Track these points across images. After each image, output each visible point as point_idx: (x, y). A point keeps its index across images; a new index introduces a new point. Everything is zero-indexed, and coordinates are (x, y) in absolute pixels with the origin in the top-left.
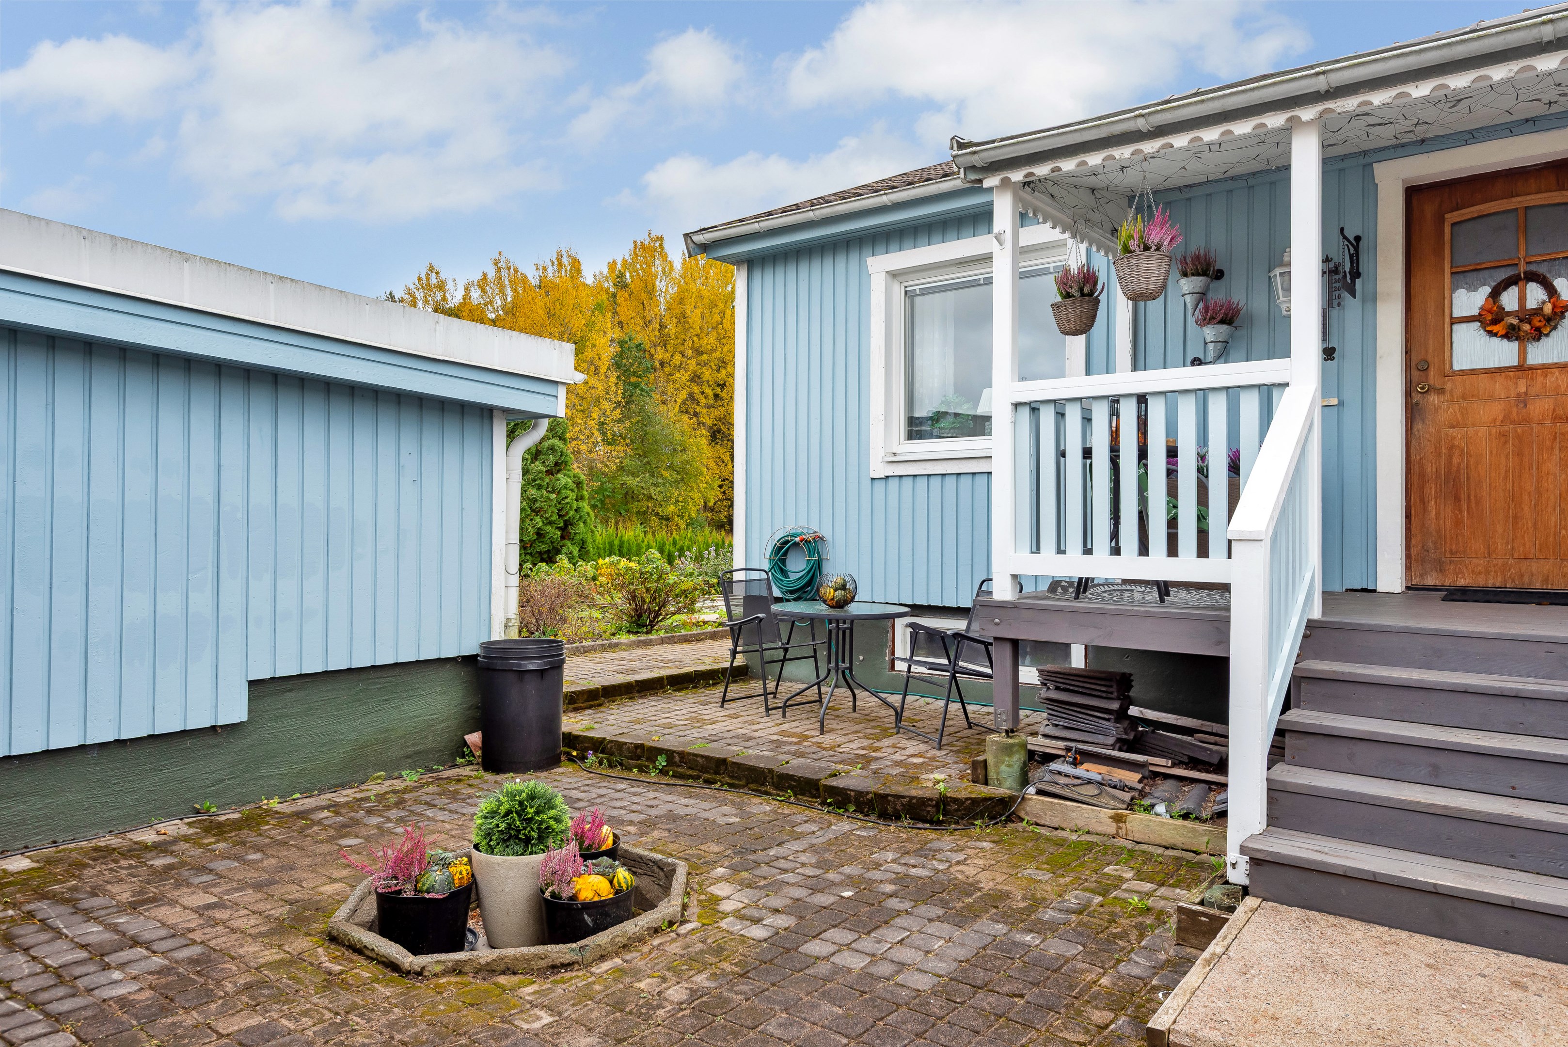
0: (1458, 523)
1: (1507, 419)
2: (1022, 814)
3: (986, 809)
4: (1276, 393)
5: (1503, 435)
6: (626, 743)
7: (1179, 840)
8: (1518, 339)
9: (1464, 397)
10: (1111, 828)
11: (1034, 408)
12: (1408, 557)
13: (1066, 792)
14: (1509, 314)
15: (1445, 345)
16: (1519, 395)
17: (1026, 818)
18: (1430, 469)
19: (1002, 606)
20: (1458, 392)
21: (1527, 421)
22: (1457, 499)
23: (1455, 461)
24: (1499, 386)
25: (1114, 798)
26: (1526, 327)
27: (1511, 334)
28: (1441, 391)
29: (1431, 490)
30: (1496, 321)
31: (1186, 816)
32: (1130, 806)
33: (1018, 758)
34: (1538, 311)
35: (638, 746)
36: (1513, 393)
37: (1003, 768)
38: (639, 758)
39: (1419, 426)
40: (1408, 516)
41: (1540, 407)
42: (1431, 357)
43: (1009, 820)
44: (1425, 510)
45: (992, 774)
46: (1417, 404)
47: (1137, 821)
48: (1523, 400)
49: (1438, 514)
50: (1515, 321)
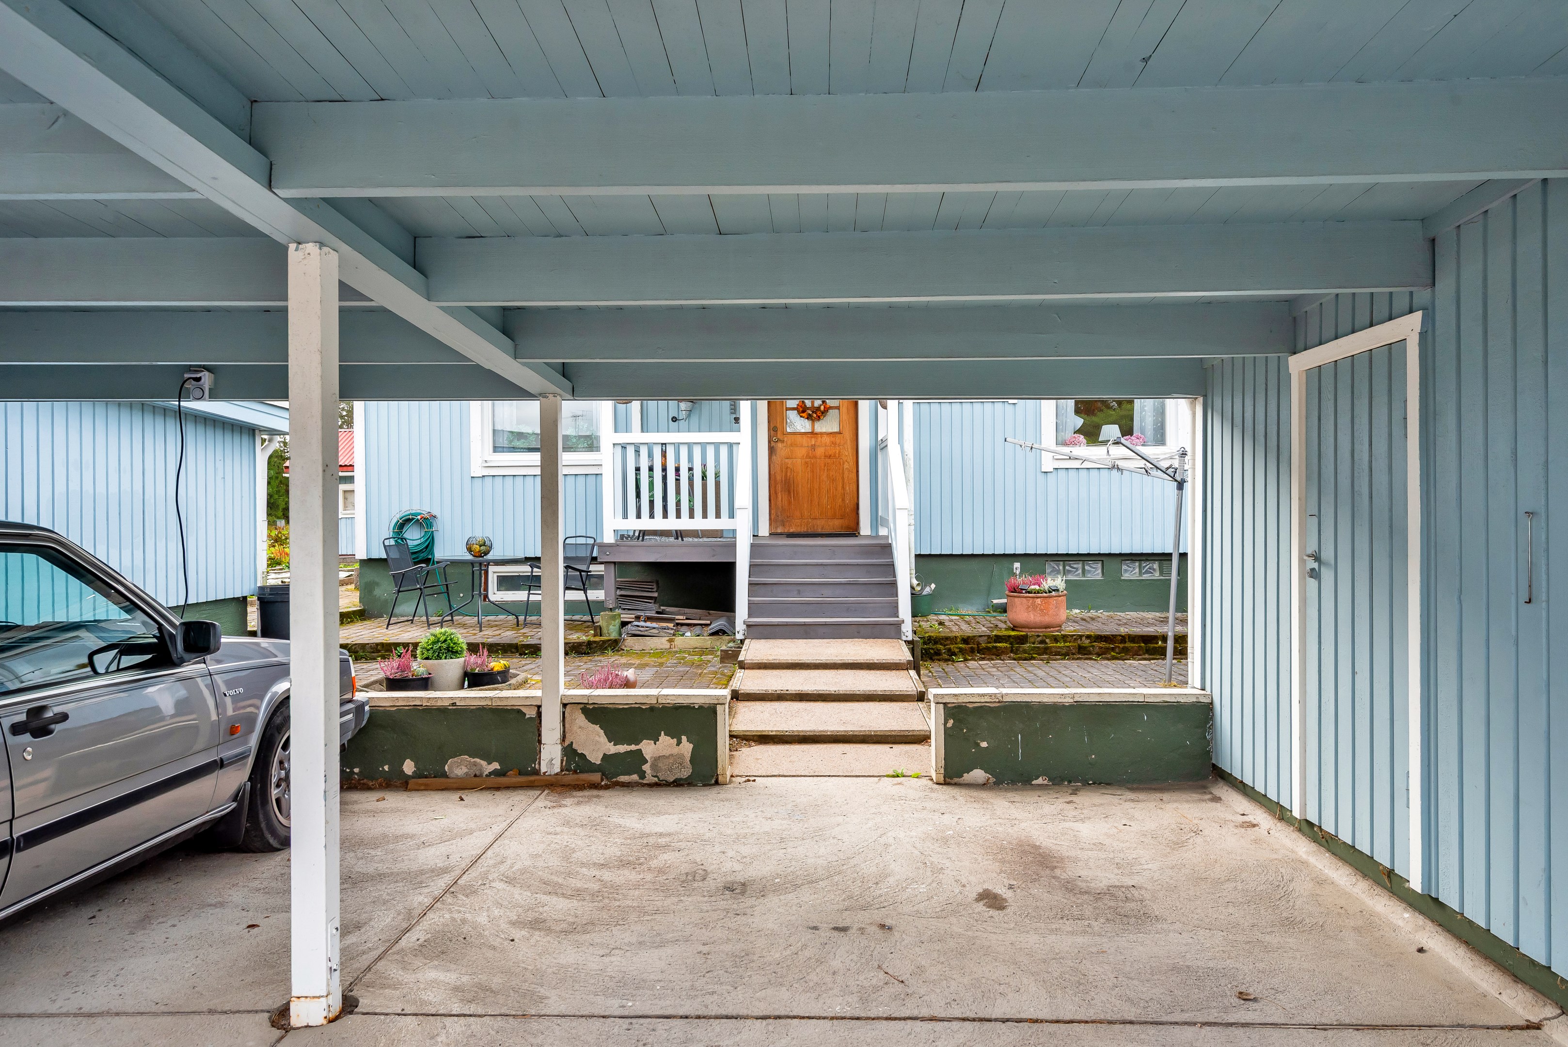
0: (790, 503)
1: (808, 456)
2: (623, 647)
3: (609, 645)
4: (735, 447)
5: (806, 463)
6: (368, 644)
7: (698, 645)
8: (812, 420)
9: (791, 445)
10: (667, 646)
11: (624, 447)
12: (770, 519)
13: (646, 633)
14: (808, 408)
15: (784, 419)
16: (812, 445)
17: (625, 649)
18: (778, 478)
19: (610, 546)
20: (789, 443)
21: (815, 457)
22: (789, 492)
23: (788, 474)
24: (804, 441)
25: (666, 633)
26: (815, 415)
27: (809, 417)
28: (783, 442)
29: (779, 488)
30: (803, 412)
31: (698, 636)
32: (674, 635)
33: (617, 623)
34: (818, 408)
35: (377, 644)
36: (810, 445)
37: (611, 627)
38: (379, 651)
39: (774, 457)
40: (770, 500)
41: (820, 451)
42: (778, 425)
43: (618, 651)
44: (777, 497)
45: (605, 631)
46: (773, 447)
47: (678, 640)
48: (813, 447)
49: (782, 499)
50: (811, 413)
